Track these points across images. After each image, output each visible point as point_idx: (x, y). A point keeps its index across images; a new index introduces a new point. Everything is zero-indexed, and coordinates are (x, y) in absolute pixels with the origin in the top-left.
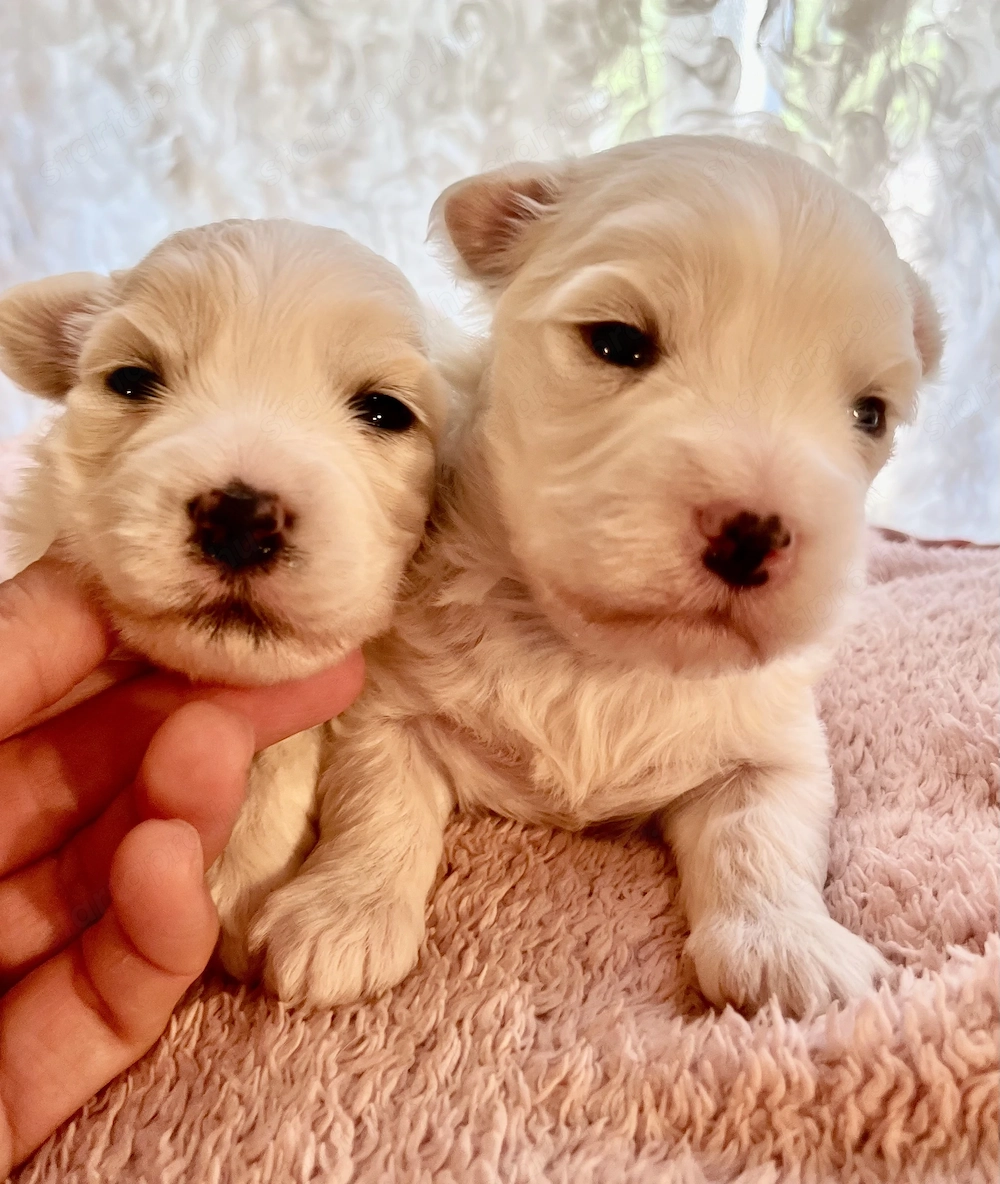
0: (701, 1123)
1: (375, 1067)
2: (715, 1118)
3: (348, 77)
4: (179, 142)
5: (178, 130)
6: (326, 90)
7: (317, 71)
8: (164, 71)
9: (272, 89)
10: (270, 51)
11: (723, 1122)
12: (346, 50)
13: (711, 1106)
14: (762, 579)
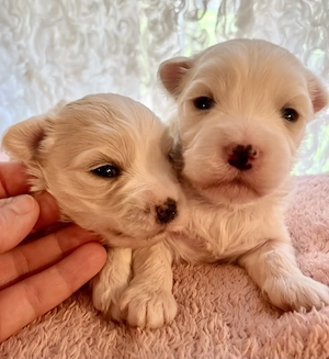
0: (300, 352)
1: (181, 346)
2: (304, 349)
3: (82, 44)
4: (27, 64)
5: (27, 60)
6: (75, 48)
7: (73, 42)
8: (22, 42)
9: (58, 47)
10: (57, 35)
11: (308, 350)
12: (82, 35)
13: (302, 346)
14: (250, 167)
